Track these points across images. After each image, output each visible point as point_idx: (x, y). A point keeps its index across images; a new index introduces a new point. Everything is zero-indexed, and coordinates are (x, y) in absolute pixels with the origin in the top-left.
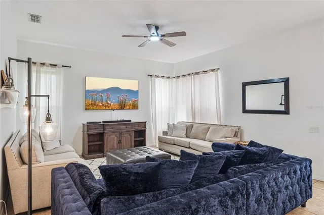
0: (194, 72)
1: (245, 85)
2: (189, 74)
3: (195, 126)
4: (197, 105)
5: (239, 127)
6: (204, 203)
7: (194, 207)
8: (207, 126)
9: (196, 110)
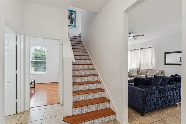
0: (140, 48)
1: (166, 53)
2: (138, 49)
3: (141, 70)
4: (142, 61)
5: (163, 71)
6: (168, 89)
7: (165, 90)
8: (147, 70)
9: (141, 63)
